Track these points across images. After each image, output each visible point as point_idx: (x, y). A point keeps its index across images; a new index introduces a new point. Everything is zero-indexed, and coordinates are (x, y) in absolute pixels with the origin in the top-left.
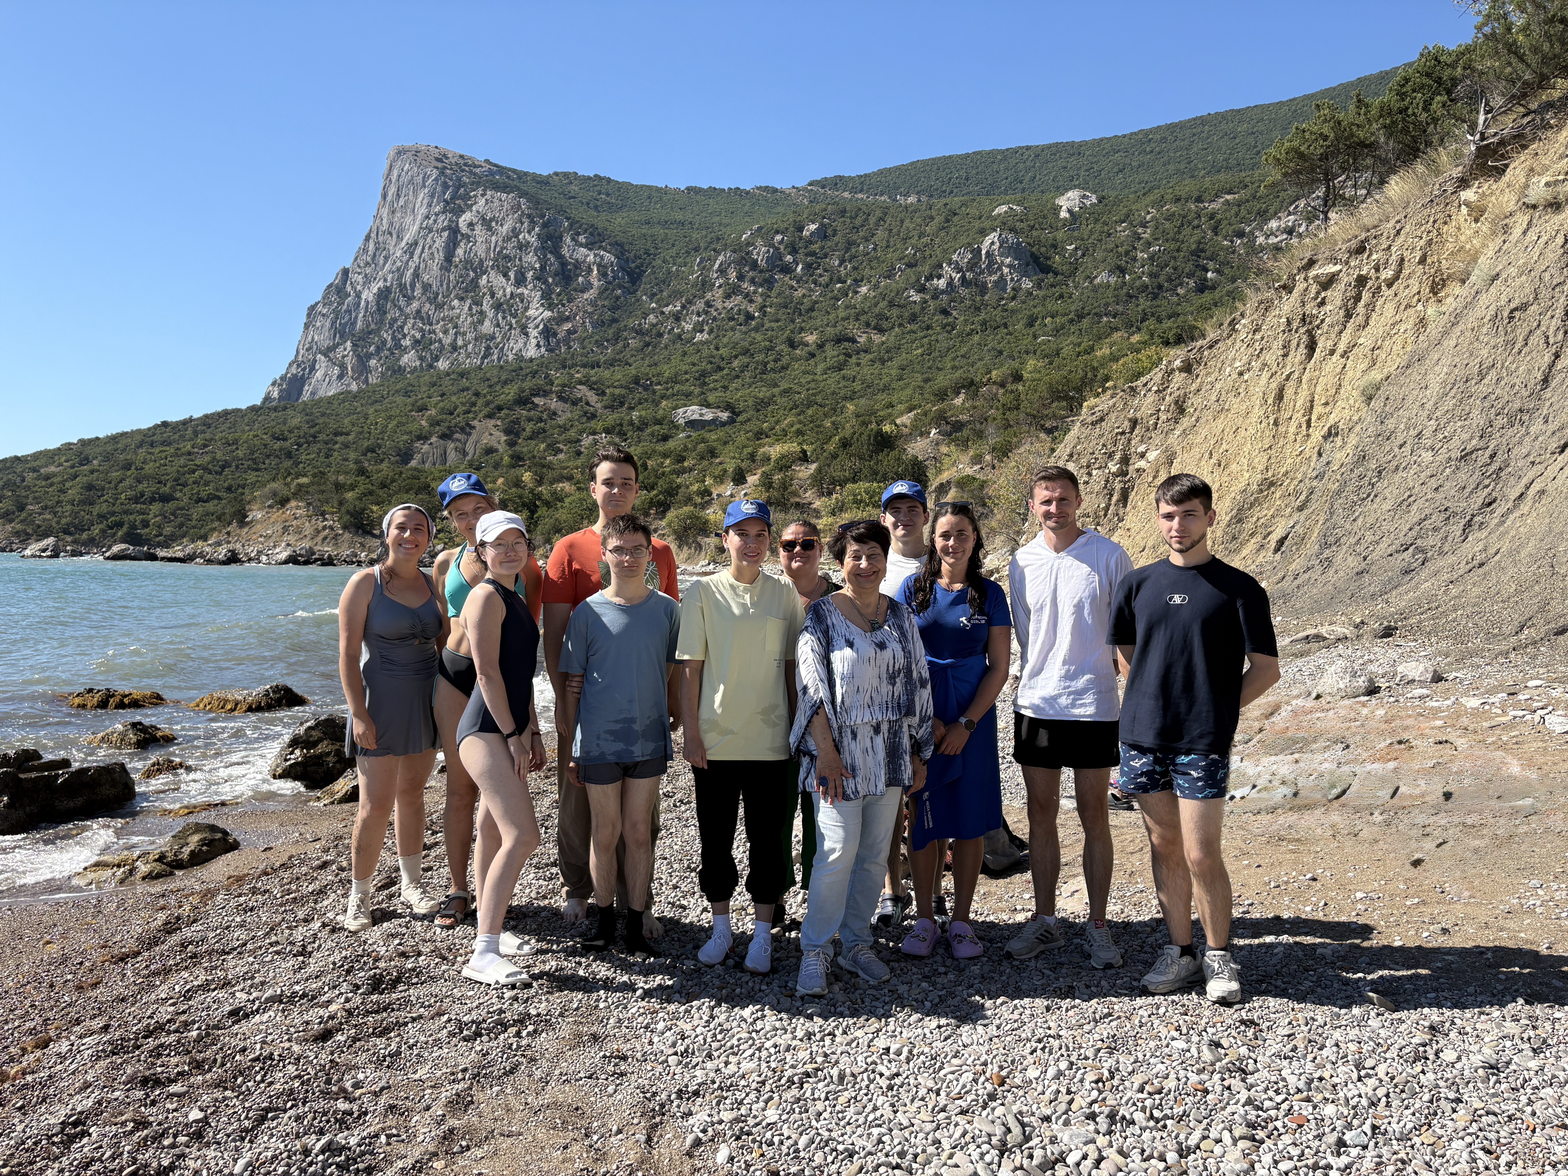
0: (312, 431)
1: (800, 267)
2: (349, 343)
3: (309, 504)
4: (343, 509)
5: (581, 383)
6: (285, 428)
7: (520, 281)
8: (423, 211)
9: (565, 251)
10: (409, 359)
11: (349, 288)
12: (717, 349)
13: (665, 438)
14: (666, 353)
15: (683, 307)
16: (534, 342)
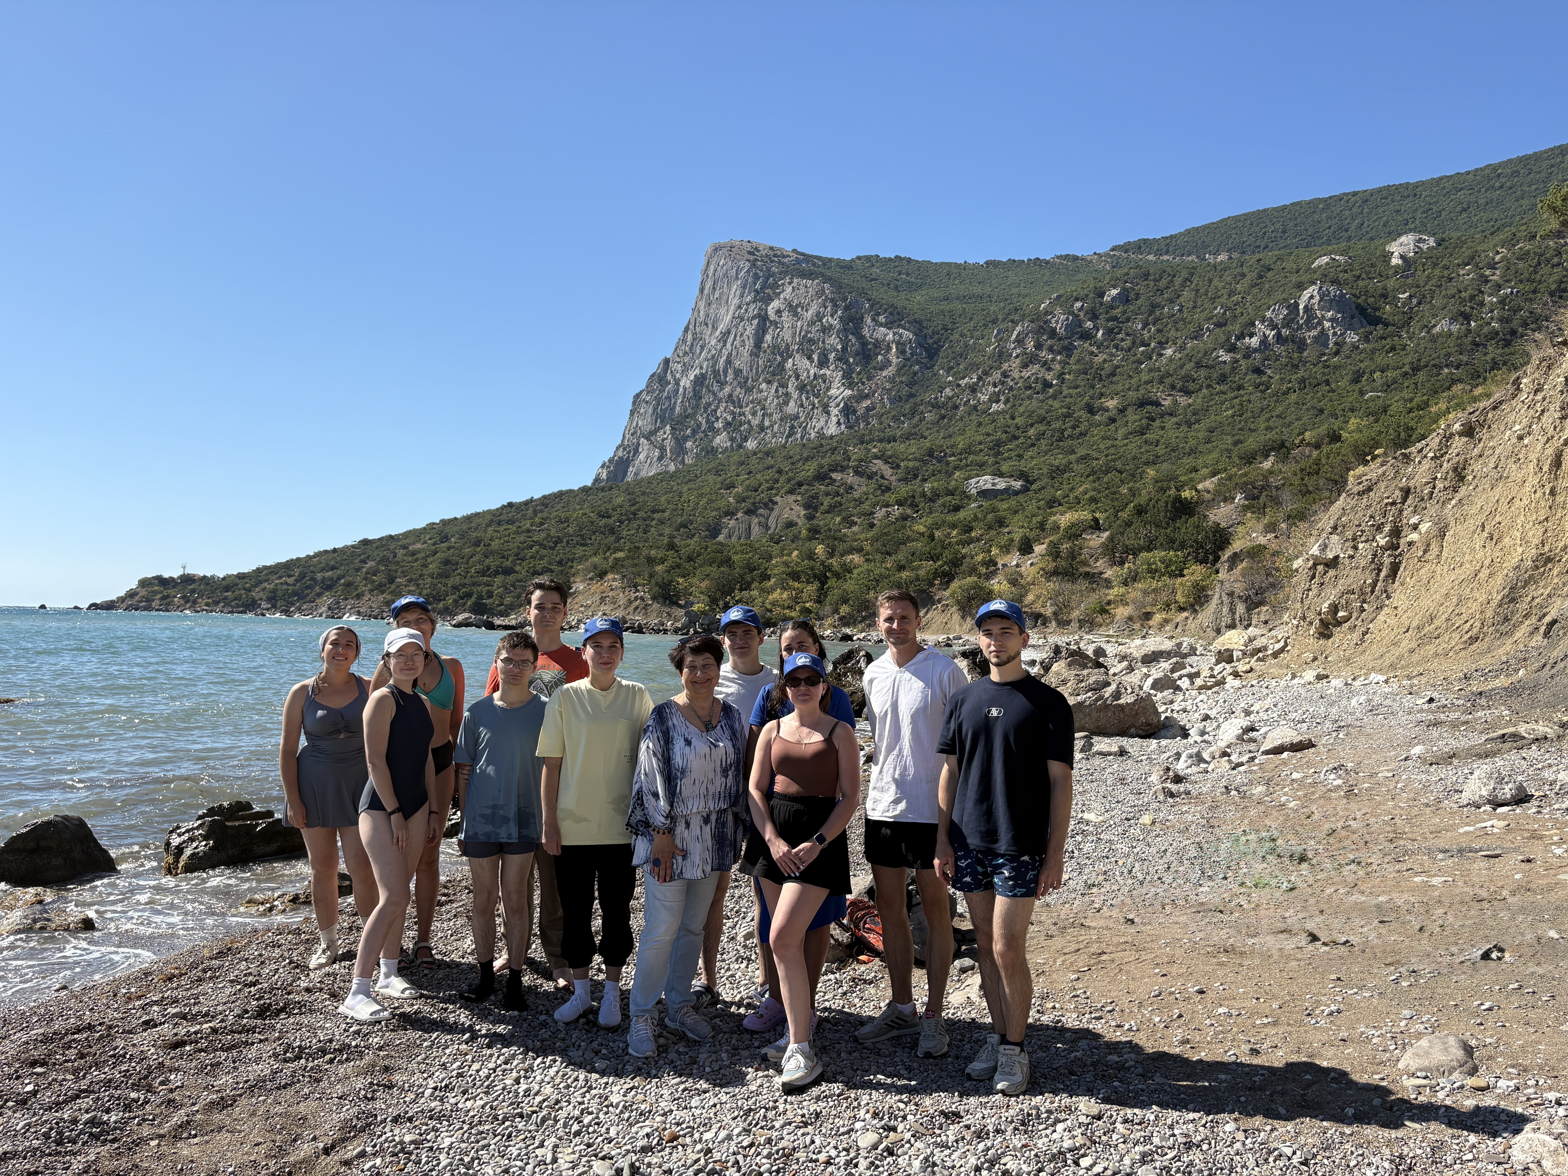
0: (633, 508)
1: (1101, 332)
2: (668, 427)
3: (624, 577)
4: (653, 581)
5: (876, 457)
6: (610, 506)
7: (823, 362)
8: (736, 301)
9: (866, 332)
10: (721, 440)
11: (669, 377)
12: (1013, 418)
13: (957, 509)
14: (961, 424)
15: (980, 378)
16: (834, 420)
